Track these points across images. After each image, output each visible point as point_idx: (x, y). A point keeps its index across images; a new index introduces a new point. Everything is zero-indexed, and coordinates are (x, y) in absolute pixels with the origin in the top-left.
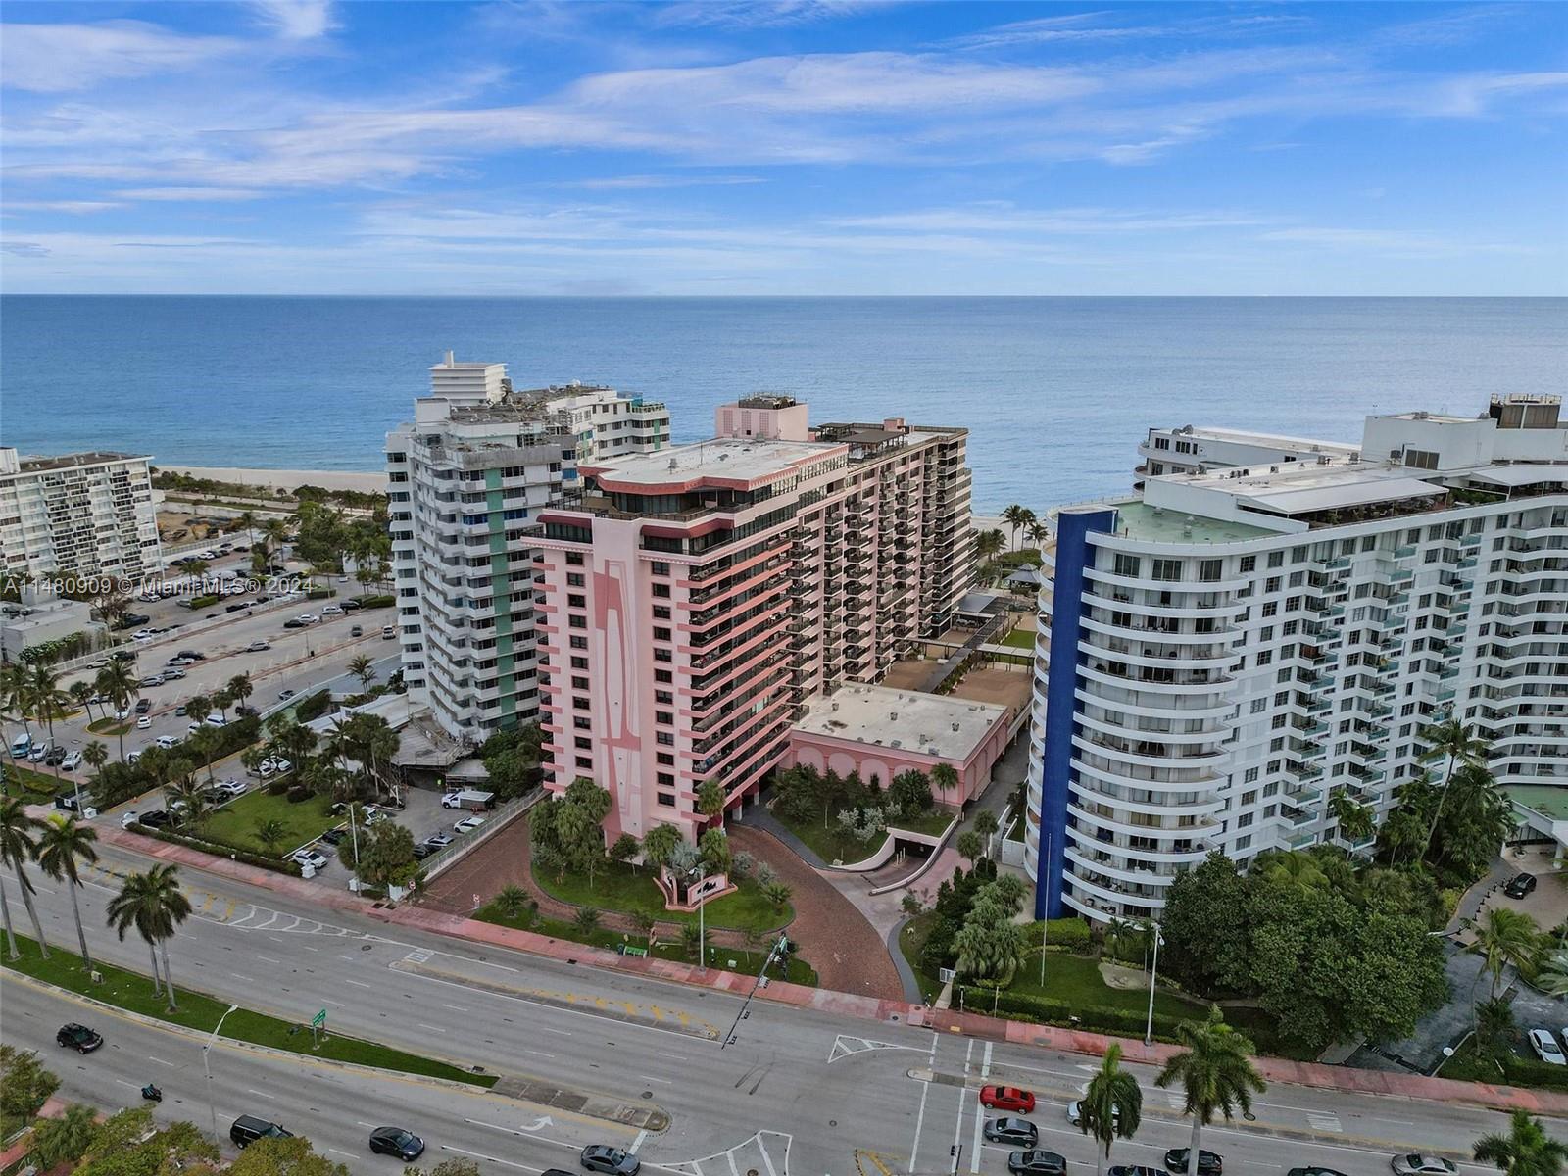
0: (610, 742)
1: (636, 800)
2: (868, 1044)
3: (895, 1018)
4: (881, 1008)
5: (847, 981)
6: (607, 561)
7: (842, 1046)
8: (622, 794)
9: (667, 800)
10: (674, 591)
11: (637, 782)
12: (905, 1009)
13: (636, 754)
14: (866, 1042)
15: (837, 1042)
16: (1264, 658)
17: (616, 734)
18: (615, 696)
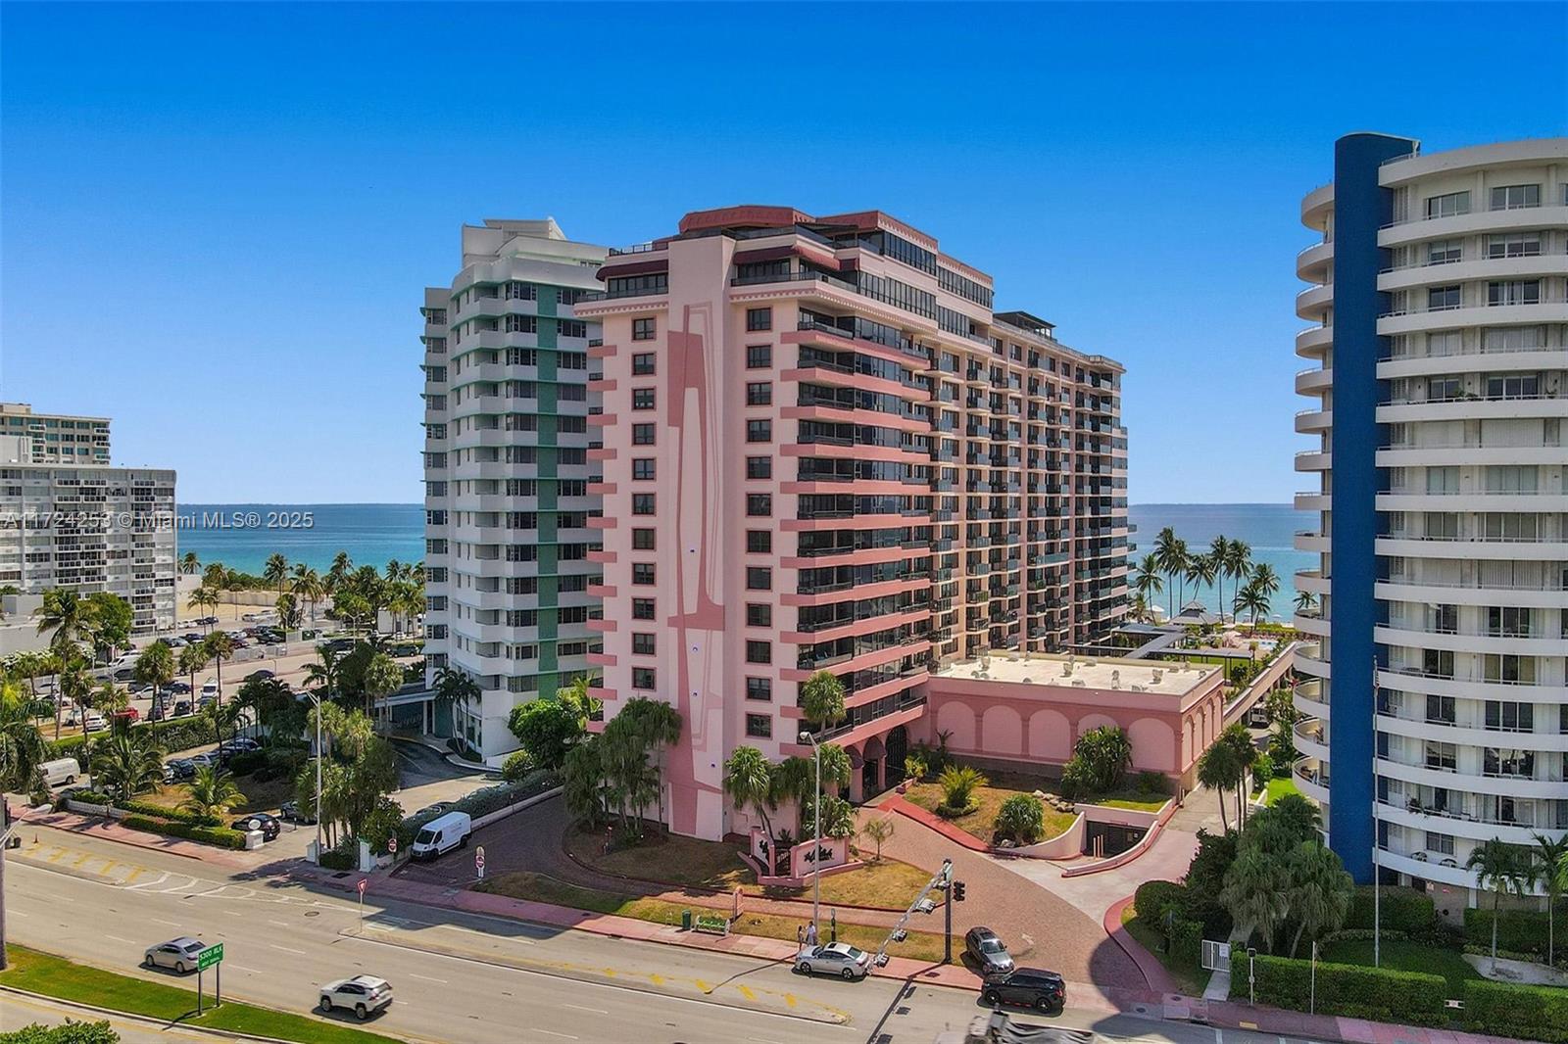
0: (681, 622)
6: (687, 309)
9: (760, 725)
11: (717, 690)
13: (718, 640)
17: (691, 607)
18: (690, 539)
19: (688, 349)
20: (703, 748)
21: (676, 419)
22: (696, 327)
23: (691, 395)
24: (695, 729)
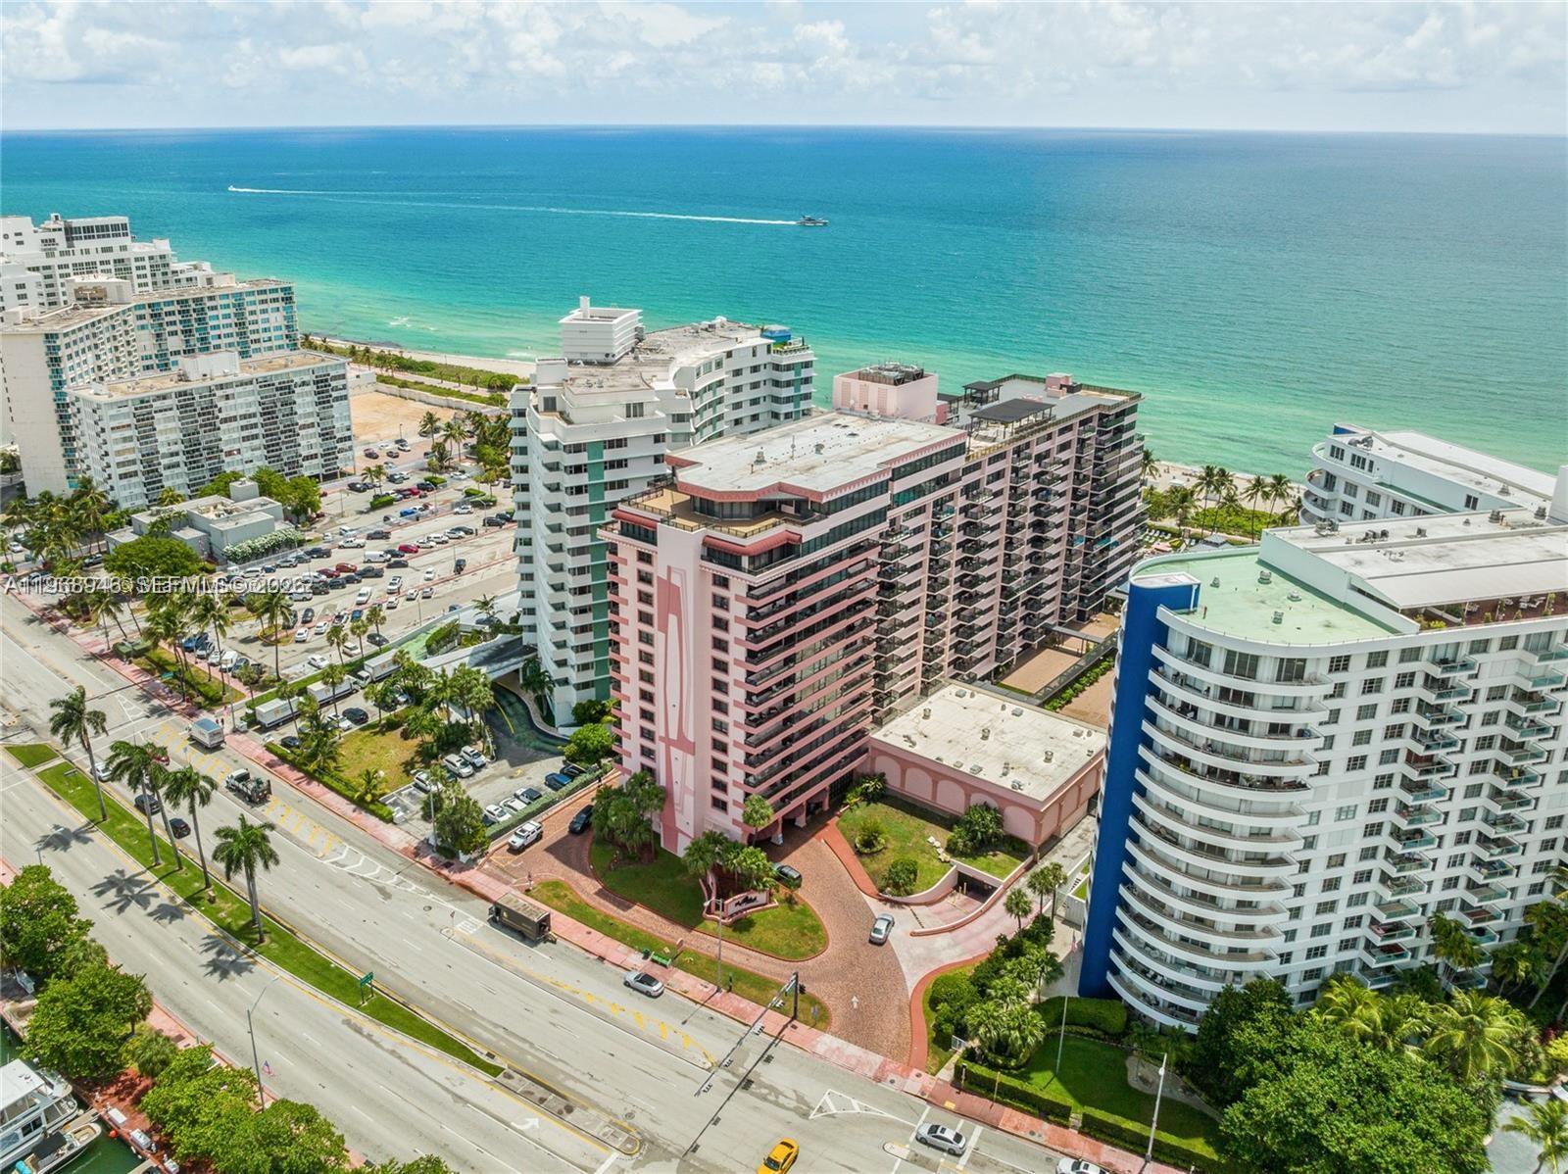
0: (668, 742)
1: (689, 800)
2: (856, 1106)
3: (892, 1082)
4: (882, 1067)
5: (860, 1031)
6: (669, 568)
7: (829, 1101)
8: (677, 789)
9: (720, 805)
10: (733, 604)
11: (690, 784)
12: (905, 1074)
13: (690, 758)
14: (855, 1103)
15: (826, 1097)
16: (1357, 763)
17: (673, 735)
18: (673, 699)
19: (672, 595)
20: (682, 812)
21: (664, 628)
22: (676, 580)
23: (673, 619)
24: (676, 800)
